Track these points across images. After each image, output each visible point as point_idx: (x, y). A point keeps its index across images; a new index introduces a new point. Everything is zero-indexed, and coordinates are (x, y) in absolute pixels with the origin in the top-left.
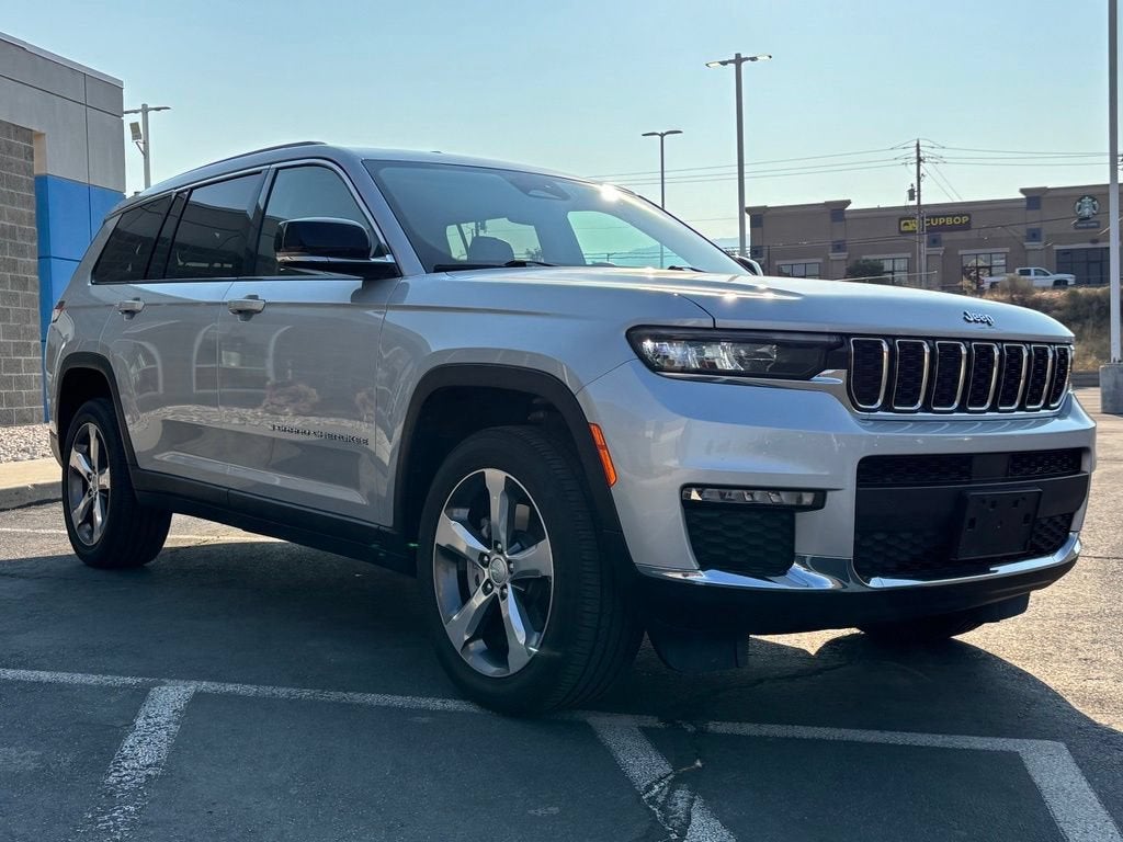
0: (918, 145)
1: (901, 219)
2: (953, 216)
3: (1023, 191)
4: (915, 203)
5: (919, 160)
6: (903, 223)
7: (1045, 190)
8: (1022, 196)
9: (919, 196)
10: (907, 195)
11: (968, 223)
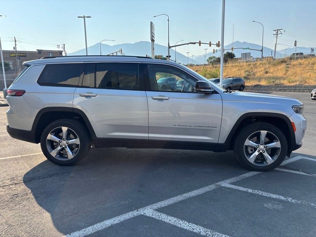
0: (15, 38)
1: (10, 53)
2: (22, 54)
3: (37, 50)
4: (15, 50)
5: (15, 41)
6: (10, 54)
7: (42, 50)
8: (37, 51)
9: (16, 49)
10: (13, 49)
11: (26, 55)
